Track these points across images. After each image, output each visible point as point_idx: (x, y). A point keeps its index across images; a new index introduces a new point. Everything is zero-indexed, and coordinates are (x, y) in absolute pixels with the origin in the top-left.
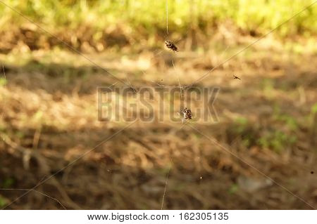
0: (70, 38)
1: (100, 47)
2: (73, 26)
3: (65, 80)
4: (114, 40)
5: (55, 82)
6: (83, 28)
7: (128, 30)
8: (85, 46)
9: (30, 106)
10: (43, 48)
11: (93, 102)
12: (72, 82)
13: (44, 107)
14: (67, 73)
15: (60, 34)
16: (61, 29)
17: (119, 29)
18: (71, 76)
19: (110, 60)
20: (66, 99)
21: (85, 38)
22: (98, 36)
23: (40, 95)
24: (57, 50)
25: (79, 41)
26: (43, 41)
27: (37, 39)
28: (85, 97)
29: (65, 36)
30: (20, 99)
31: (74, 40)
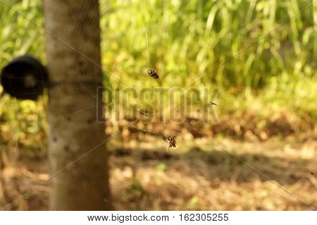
0: (234, 126)
1: (264, 136)
2: (238, 114)
3: (226, 167)
4: (279, 129)
5: (214, 170)
6: (247, 117)
7: (292, 119)
8: (249, 134)
9: (187, 192)
10: (207, 136)
11: (252, 190)
12: (232, 170)
13: (201, 193)
14: (227, 161)
15: (224, 122)
16: (226, 117)
17: (284, 118)
18: (231, 163)
19: (273, 149)
20: (223, 185)
21: (248, 127)
22: (261, 125)
23: (198, 181)
24: (220, 138)
25: (243, 129)
26: (207, 129)
27: (201, 127)
28: (243, 185)
29: (229, 124)
30: (178, 184)
31: (237, 128)
